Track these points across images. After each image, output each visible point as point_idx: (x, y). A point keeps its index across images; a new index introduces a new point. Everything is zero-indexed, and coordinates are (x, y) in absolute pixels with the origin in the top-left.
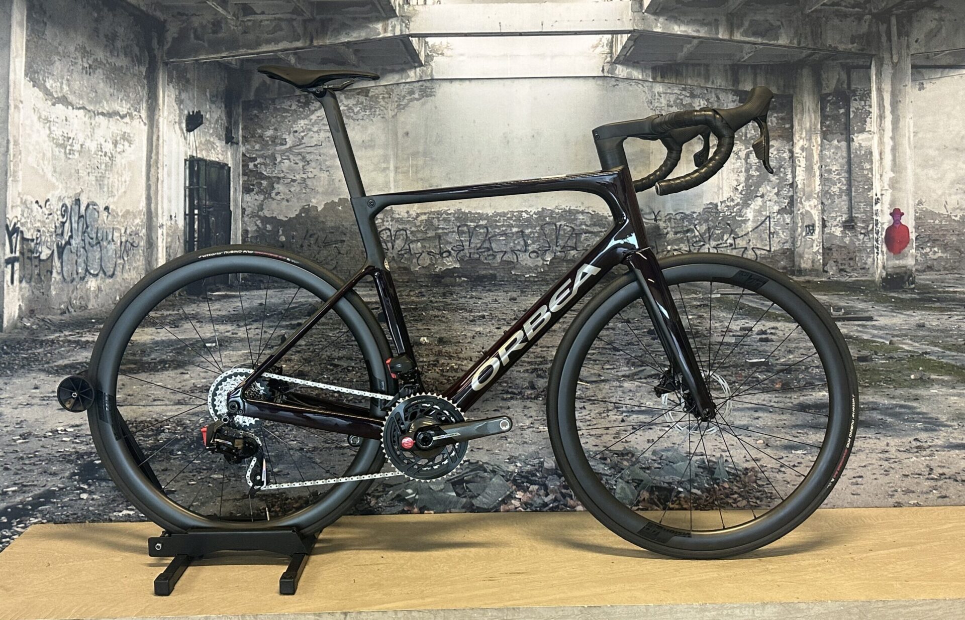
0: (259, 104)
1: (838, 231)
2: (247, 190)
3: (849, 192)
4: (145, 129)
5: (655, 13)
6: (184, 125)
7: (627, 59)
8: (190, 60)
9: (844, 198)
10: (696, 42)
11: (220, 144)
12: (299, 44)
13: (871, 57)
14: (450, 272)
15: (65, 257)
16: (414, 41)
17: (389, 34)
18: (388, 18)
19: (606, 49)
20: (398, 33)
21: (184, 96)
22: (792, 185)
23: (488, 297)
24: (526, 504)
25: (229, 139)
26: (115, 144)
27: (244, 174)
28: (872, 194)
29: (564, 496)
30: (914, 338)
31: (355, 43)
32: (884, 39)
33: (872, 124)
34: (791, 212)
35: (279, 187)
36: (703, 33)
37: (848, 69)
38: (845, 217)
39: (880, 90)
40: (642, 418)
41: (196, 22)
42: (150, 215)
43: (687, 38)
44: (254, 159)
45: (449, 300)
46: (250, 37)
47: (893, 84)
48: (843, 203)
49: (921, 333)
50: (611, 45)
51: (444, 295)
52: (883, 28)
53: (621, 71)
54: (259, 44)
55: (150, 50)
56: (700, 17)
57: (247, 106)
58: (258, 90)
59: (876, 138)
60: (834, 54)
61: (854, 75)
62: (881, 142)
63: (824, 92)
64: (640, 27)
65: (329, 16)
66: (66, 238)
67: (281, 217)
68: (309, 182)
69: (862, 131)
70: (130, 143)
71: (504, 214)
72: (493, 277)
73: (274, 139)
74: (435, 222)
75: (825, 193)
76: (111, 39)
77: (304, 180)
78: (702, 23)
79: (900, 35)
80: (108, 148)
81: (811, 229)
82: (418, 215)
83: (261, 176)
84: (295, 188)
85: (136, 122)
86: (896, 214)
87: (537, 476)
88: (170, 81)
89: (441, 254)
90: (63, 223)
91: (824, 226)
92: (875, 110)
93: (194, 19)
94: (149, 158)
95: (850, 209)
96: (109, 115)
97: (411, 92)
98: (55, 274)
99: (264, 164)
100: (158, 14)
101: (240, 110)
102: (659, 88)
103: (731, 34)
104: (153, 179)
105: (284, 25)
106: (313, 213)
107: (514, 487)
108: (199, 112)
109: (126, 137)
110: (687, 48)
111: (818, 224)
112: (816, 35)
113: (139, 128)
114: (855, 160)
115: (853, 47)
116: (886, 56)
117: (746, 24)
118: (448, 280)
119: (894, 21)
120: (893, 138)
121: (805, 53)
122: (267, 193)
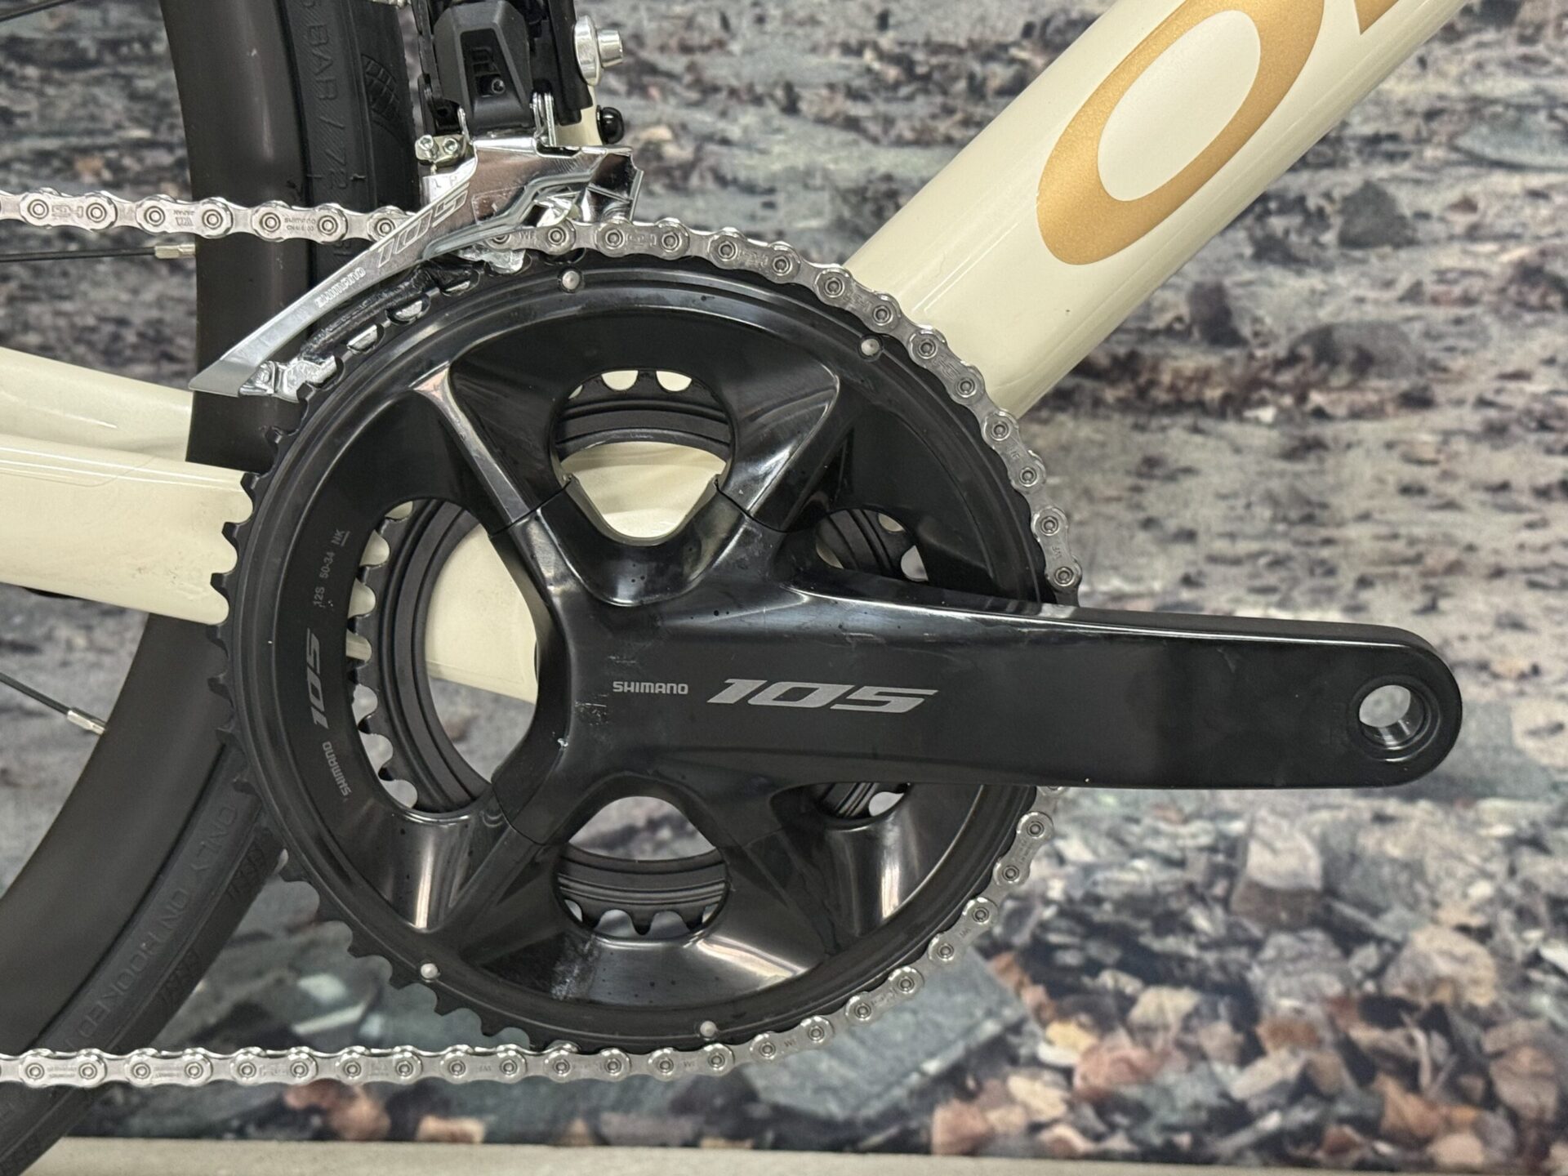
24: (1105, 1104)
87: (1189, 929)
107: (1034, 995)
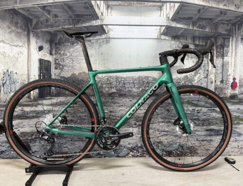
0: (59, 44)
1: (219, 83)
2: (56, 68)
3: (222, 72)
4: (27, 50)
5: (173, 21)
6: (38, 49)
7: (165, 34)
8: (39, 30)
9: (221, 74)
10: (183, 29)
11: (48, 55)
12: (71, 26)
13: (230, 35)
14: (113, 93)
15: (5, 87)
16: (104, 26)
17: (97, 24)
18: (97, 19)
19: (159, 31)
20: (100, 24)
21: (38, 41)
22: (208, 70)
23: (124, 100)
24: (133, 155)
25: (51, 54)
26: (18, 54)
27: (55, 64)
28: (228, 73)
29: (143, 153)
30: (237, 112)
31: (87, 26)
32: (234, 31)
33: (229, 54)
34: (207, 78)
35: (65, 68)
36: (186, 27)
37: (224, 39)
38: (221, 80)
39: (232, 45)
40: (165, 133)
41: (41, 19)
42: (28, 75)
43: (181, 29)
44: (58, 60)
45: (113, 101)
46: (57, 24)
47: (236, 43)
48: (220, 76)
49: (239, 111)
50: (160, 29)
51: (112, 99)
52: (234, 28)
53: (163, 37)
54: (59, 26)
55: (28, 27)
56: (185, 22)
57: (56, 44)
58: (59, 40)
59: (230, 58)
60: (220, 34)
61: (226, 41)
62: (231, 59)
63: (217, 45)
64: (168, 25)
65: (80, 18)
66: (5, 81)
67: (66, 76)
68: (74, 67)
69: (227, 56)
70: (23, 54)
71: (129, 77)
72: (125, 94)
73: (64, 54)
74: (110, 79)
75: (216, 73)
76: (17, 23)
77: (72, 66)
78: (186, 24)
79: (238, 29)
80: (16, 55)
81: (212, 82)
82: (105, 77)
83: (60, 65)
84: (70, 68)
85: (24, 48)
86: (234, 79)
87: (136, 148)
88: (34, 36)
89: (111, 88)
90: (4, 77)
91: (215, 82)
92: (230, 50)
93: (41, 18)
94: (28, 59)
95: (223, 77)
96: (16, 46)
97: (103, 42)
98: (2, 91)
99: (61, 61)
100: (30, 17)
101: (54, 45)
102: (173, 42)
103: (193, 28)
104: (29, 65)
105: (67, 21)
106: (75, 76)
107: (130, 151)
108: (42, 46)
109: (21, 53)
110: (181, 31)
111: (214, 81)
112: (216, 29)
113: (25, 50)
114: (224, 64)
115: (226, 33)
116: (234, 35)
117: (197, 25)
118: (112, 95)
119: (237, 26)
120: (235, 58)
121: (213, 34)
122: (62, 69)
